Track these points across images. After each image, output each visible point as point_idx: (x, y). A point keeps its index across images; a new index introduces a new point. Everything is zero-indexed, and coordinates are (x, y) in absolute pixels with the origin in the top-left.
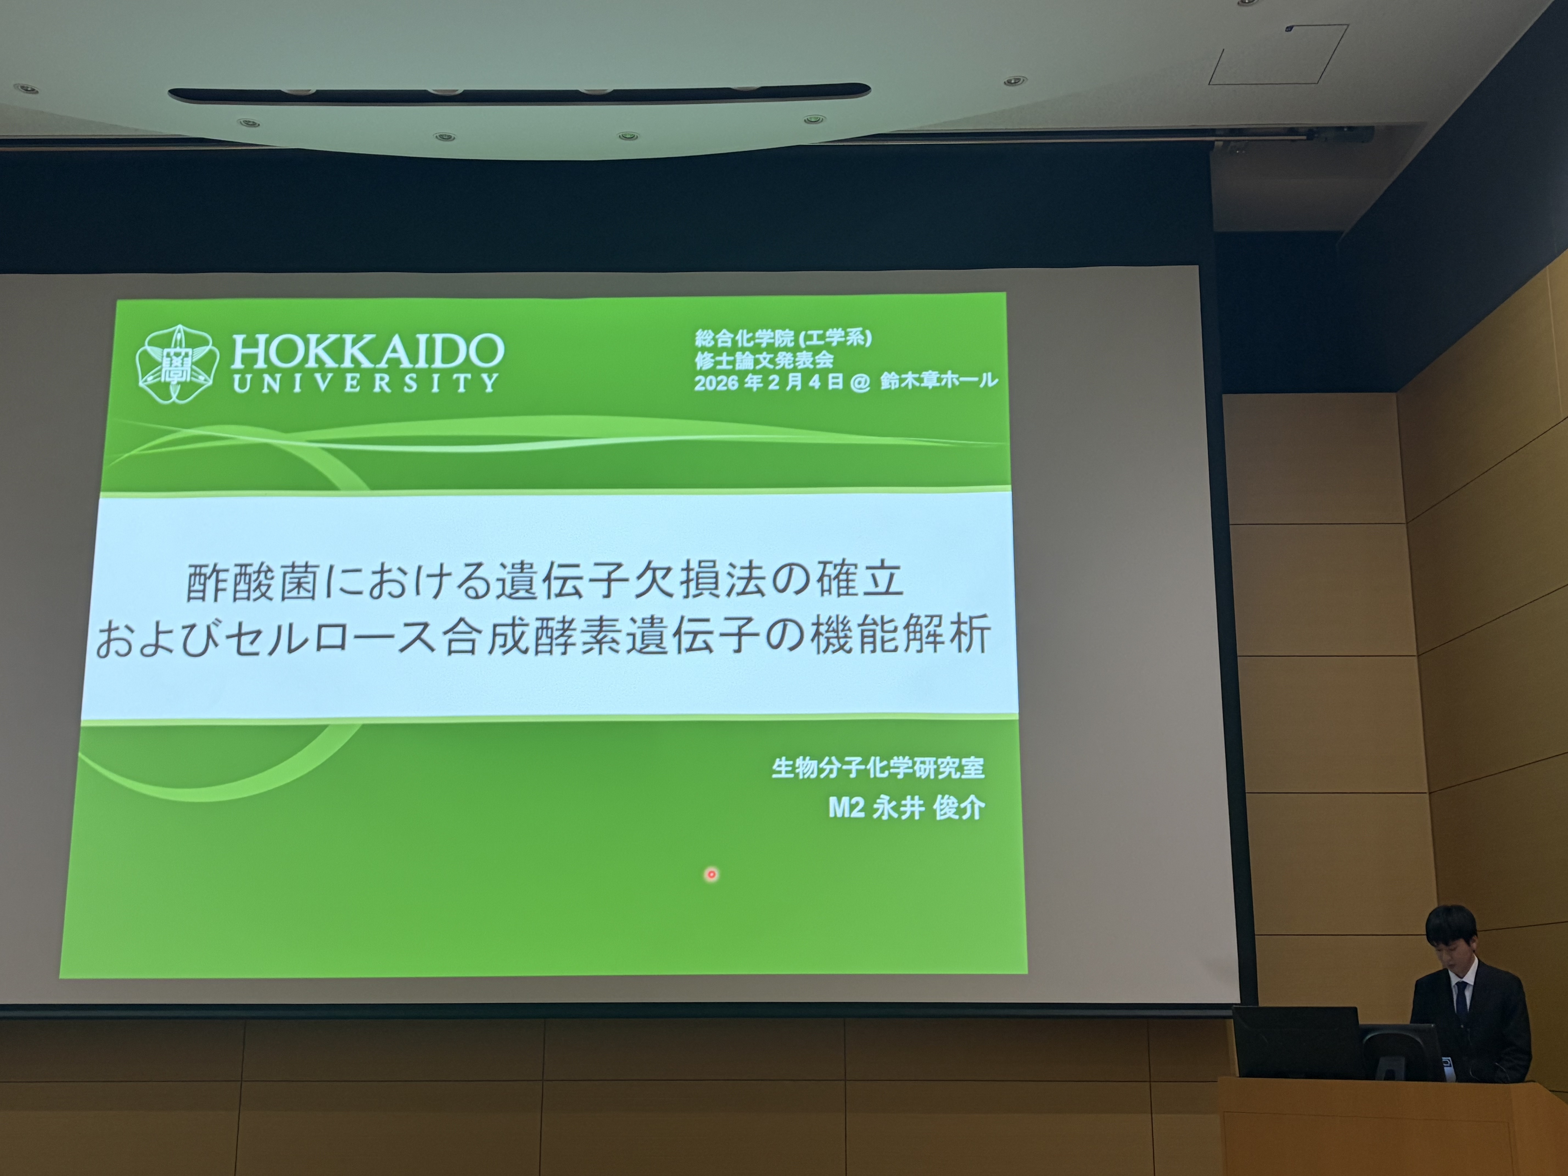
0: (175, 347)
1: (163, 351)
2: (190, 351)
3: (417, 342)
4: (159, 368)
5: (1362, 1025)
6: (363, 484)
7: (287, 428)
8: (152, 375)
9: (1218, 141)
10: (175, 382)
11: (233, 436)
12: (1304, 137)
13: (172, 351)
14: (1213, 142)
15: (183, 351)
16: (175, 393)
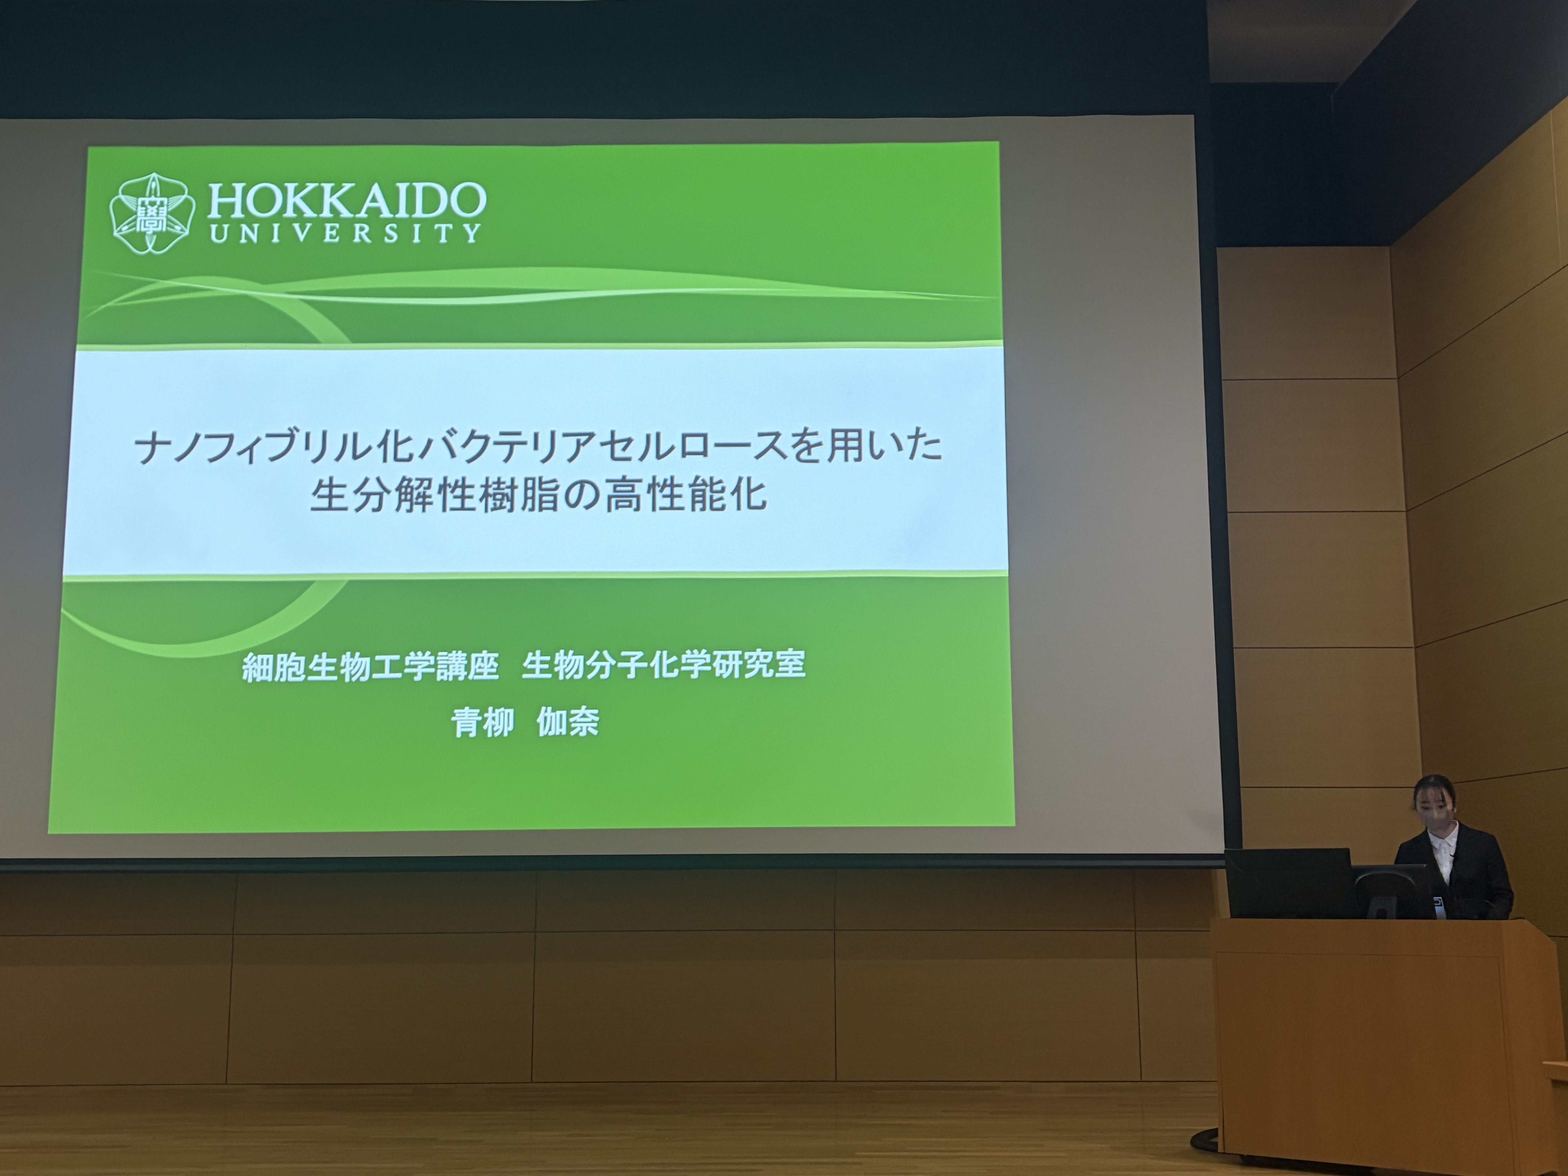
0: (150, 196)
1: (137, 201)
2: (165, 200)
3: (397, 190)
4: (133, 217)
5: (1354, 866)
6: (345, 338)
7: (265, 280)
8: (128, 224)
10: (150, 233)
11: (213, 288)
13: (147, 200)
15: (159, 200)
16: (151, 242)
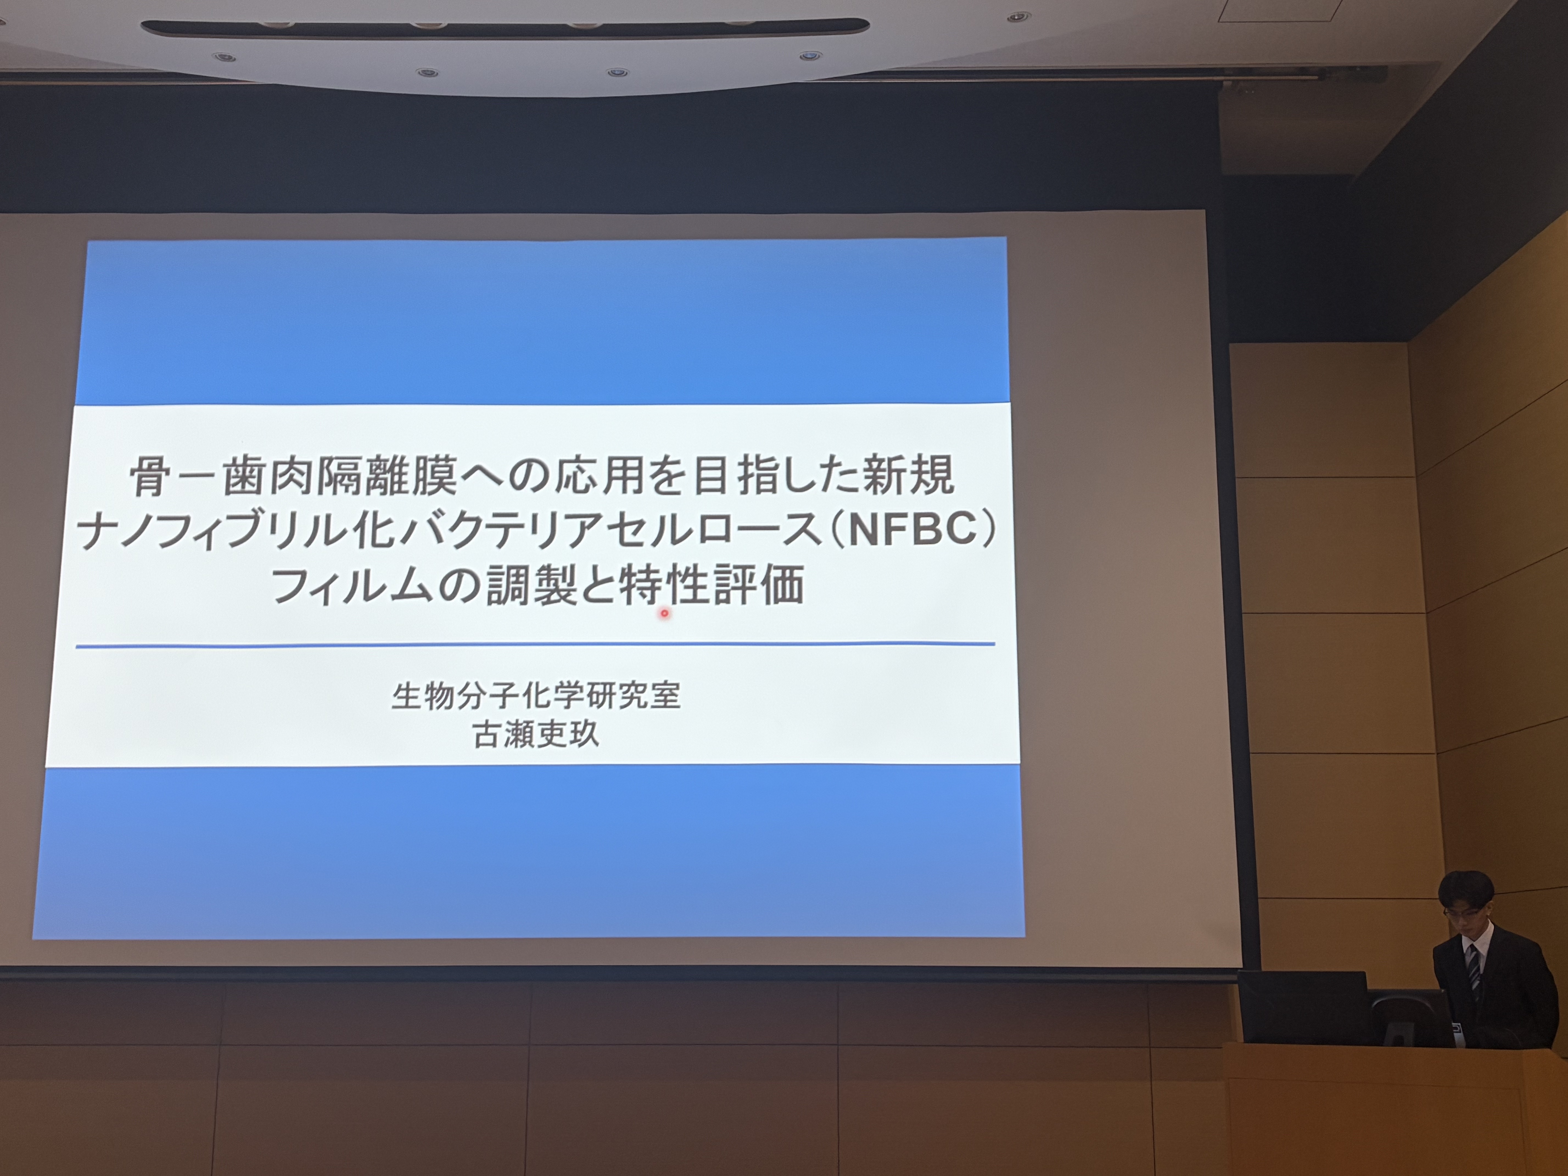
5: (1370, 990)
9: (1227, 81)
12: (1316, 77)
14: (1222, 81)
